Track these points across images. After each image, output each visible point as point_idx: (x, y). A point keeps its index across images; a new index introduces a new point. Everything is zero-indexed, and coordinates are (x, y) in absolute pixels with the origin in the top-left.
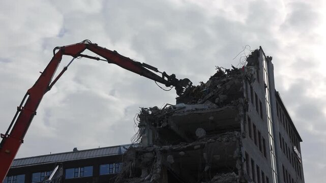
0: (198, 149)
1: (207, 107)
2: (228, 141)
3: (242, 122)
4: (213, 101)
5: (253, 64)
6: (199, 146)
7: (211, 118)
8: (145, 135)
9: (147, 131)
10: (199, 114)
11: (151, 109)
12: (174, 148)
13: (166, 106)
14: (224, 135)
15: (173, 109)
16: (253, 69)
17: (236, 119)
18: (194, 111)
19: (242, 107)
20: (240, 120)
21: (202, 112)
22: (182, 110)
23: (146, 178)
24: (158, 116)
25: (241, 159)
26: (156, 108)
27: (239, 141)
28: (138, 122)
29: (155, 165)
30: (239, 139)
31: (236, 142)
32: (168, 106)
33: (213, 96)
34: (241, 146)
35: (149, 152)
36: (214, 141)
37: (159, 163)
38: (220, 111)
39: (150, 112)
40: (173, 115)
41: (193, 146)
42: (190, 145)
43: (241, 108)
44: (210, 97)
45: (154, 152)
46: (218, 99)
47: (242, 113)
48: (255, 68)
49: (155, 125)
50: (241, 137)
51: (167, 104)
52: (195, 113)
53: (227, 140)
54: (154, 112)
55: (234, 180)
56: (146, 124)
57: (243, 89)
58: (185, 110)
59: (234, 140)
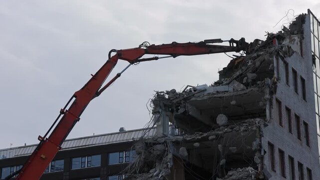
0: (212, 140)
1: (231, 89)
2: (246, 131)
3: (268, 106)
4: (241, 82)
5: (296, 32)
6: (214, 137)
7: (233, 102)
8: (160, 123)
9: (161, 119)
10: (220, 97)
11: (168, 93)
12: (188, 139)
13: (187, 87)
14: (244, 123)
15: (193, 91)
16: (296, 38)
17: (261, 104)
18: (215, 94)
19: (269, 89)
20: (265, 105)
21: (224, 95)
22: (202, 93)
23: (155, 174)
24: (174, 101)
25: (260, 151)
26: (173, 91)
27: (260, 130)
28: (151, 109)
29: (165, 159)
30: (259, 128)
31: (255, 131)
32: (189, 88)
33: (242, 74)
34: (261, 136)
35: (160, 144)
36: (230, 130)
37: (170, 156)
38: (244, 94)
39: (167, 97)
40: (192, 99)
41: (208, 137)
42: (205, 135)
43: (267, 91)
44: (238, 77)
45: (165, 144)
46: (246, 78)
47: (267, 96)
48: (298, 38)
49: (172, 111)
50: (262, 126)
51: (188, 86)
52: (215, 97)
53: (245, 129)
54: (171, 96)
55: (249, 176)
56: (160, 111)
57: (273, 66)
58: (206, 93)
59: (254, 128)
